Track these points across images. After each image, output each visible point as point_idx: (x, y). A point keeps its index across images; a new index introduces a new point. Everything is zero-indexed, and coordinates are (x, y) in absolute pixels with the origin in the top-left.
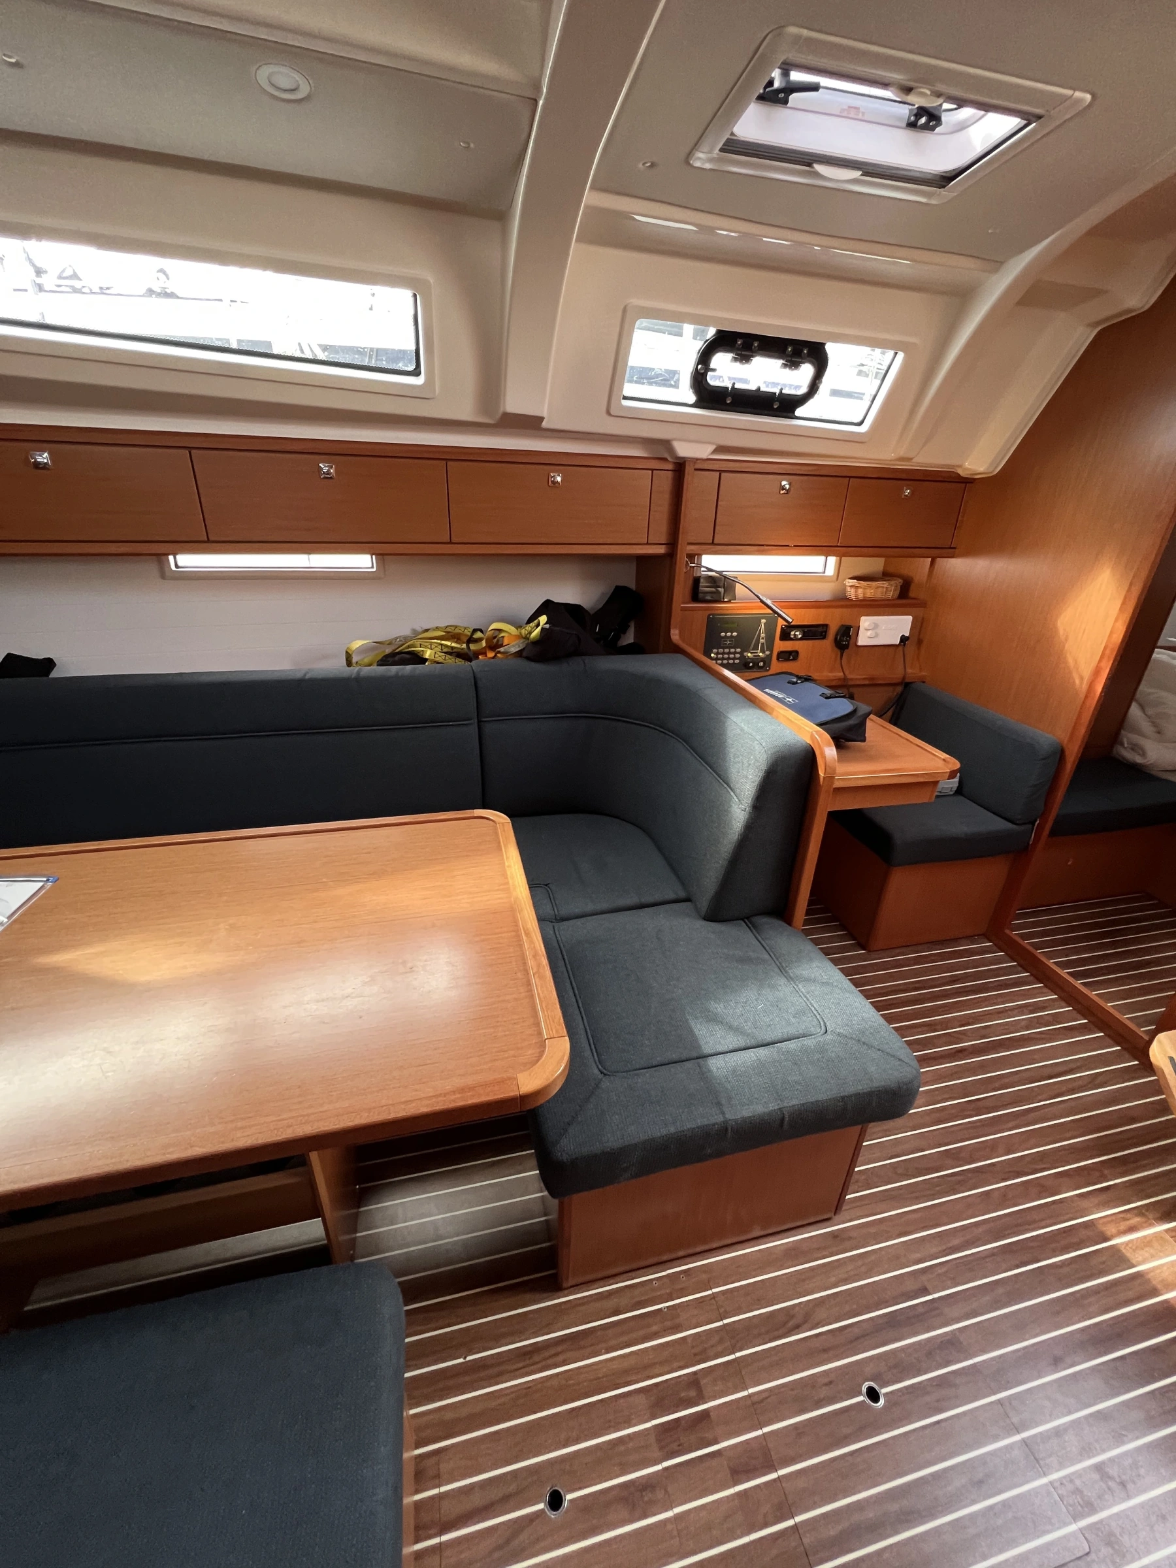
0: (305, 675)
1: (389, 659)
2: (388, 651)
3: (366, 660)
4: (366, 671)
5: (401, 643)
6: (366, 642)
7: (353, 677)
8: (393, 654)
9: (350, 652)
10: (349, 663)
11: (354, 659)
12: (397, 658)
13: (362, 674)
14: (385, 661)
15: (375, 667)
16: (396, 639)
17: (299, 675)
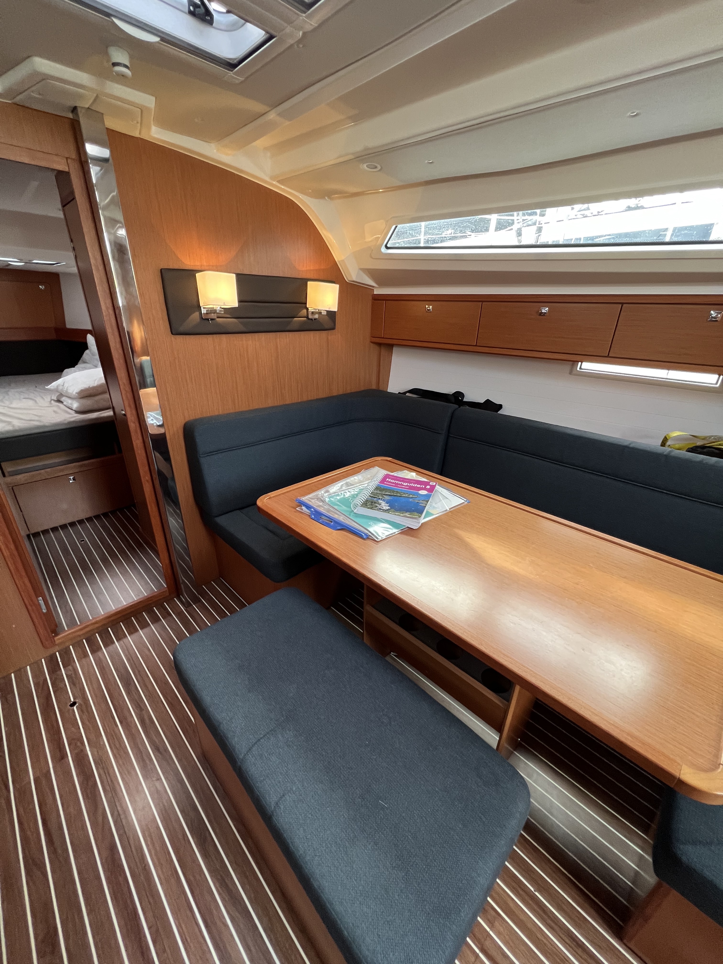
0: (630, 444)
1: (699, 449)
2: (699, 443)
3: (677, 446)
4: (676, 453)
5: (714, 440)
6: (684, 433)
7: (665, 453)
8: (703, 447)
9: (668, 438)
10: (663, 444)
11: (668, 443)
12: (705, 450)
13: (673, 454)
14: (694, 450)
15: (684, 452)
16: (710, 437)
17: (626, 444)
